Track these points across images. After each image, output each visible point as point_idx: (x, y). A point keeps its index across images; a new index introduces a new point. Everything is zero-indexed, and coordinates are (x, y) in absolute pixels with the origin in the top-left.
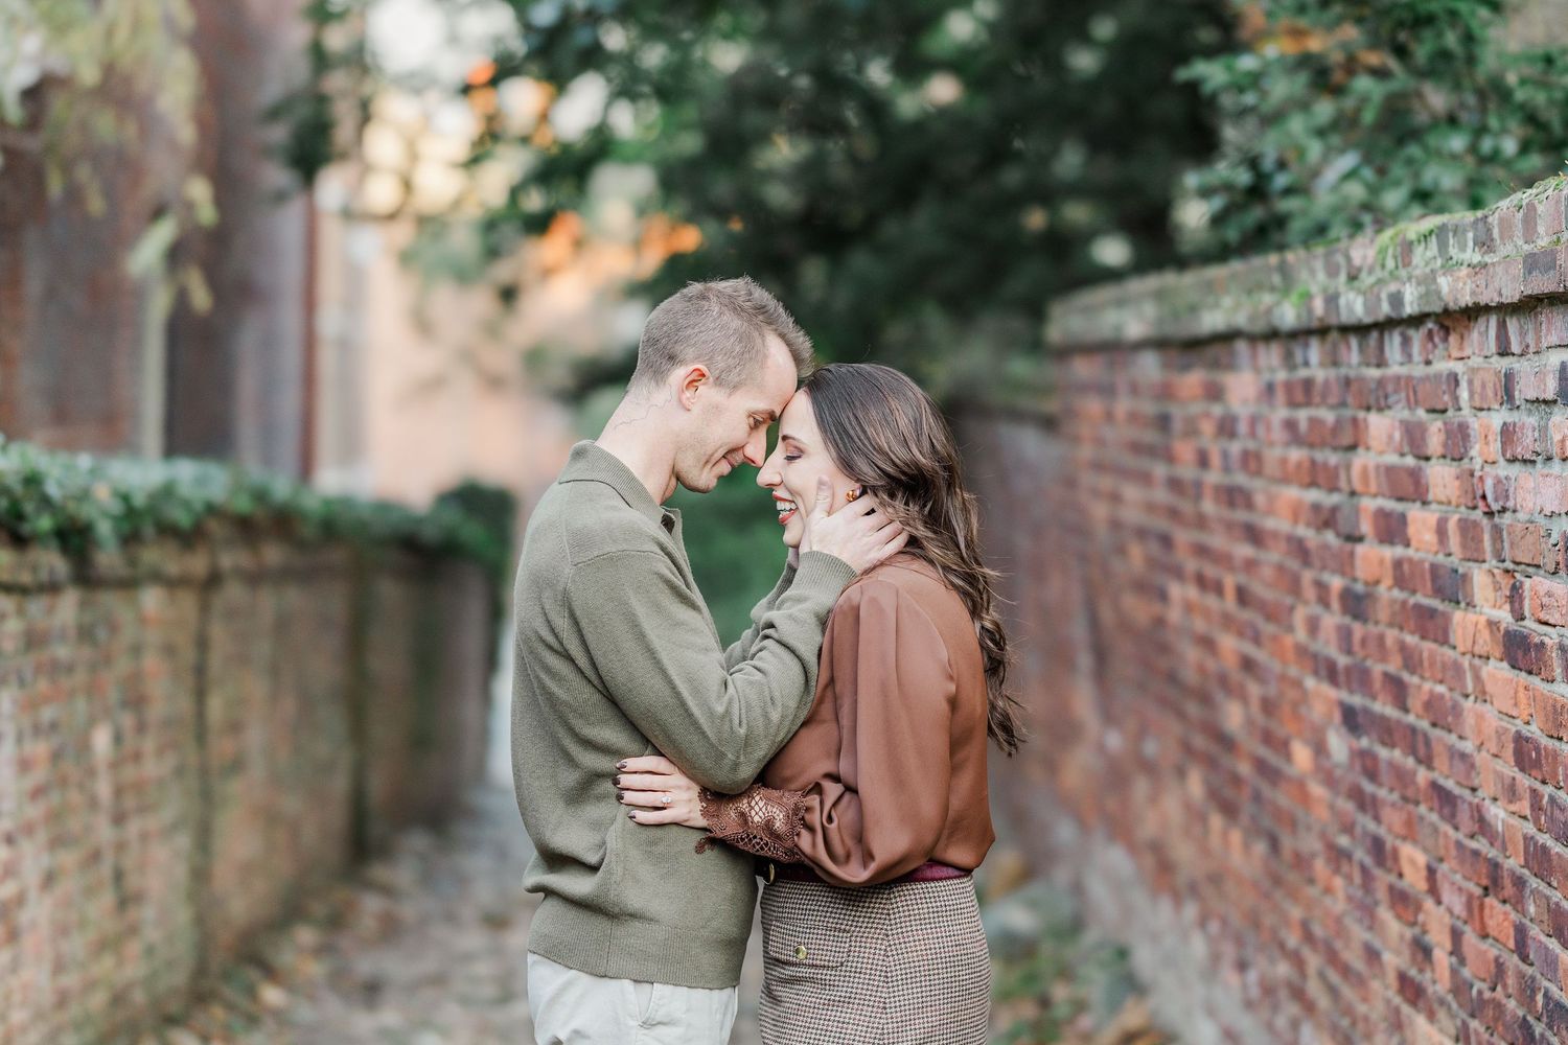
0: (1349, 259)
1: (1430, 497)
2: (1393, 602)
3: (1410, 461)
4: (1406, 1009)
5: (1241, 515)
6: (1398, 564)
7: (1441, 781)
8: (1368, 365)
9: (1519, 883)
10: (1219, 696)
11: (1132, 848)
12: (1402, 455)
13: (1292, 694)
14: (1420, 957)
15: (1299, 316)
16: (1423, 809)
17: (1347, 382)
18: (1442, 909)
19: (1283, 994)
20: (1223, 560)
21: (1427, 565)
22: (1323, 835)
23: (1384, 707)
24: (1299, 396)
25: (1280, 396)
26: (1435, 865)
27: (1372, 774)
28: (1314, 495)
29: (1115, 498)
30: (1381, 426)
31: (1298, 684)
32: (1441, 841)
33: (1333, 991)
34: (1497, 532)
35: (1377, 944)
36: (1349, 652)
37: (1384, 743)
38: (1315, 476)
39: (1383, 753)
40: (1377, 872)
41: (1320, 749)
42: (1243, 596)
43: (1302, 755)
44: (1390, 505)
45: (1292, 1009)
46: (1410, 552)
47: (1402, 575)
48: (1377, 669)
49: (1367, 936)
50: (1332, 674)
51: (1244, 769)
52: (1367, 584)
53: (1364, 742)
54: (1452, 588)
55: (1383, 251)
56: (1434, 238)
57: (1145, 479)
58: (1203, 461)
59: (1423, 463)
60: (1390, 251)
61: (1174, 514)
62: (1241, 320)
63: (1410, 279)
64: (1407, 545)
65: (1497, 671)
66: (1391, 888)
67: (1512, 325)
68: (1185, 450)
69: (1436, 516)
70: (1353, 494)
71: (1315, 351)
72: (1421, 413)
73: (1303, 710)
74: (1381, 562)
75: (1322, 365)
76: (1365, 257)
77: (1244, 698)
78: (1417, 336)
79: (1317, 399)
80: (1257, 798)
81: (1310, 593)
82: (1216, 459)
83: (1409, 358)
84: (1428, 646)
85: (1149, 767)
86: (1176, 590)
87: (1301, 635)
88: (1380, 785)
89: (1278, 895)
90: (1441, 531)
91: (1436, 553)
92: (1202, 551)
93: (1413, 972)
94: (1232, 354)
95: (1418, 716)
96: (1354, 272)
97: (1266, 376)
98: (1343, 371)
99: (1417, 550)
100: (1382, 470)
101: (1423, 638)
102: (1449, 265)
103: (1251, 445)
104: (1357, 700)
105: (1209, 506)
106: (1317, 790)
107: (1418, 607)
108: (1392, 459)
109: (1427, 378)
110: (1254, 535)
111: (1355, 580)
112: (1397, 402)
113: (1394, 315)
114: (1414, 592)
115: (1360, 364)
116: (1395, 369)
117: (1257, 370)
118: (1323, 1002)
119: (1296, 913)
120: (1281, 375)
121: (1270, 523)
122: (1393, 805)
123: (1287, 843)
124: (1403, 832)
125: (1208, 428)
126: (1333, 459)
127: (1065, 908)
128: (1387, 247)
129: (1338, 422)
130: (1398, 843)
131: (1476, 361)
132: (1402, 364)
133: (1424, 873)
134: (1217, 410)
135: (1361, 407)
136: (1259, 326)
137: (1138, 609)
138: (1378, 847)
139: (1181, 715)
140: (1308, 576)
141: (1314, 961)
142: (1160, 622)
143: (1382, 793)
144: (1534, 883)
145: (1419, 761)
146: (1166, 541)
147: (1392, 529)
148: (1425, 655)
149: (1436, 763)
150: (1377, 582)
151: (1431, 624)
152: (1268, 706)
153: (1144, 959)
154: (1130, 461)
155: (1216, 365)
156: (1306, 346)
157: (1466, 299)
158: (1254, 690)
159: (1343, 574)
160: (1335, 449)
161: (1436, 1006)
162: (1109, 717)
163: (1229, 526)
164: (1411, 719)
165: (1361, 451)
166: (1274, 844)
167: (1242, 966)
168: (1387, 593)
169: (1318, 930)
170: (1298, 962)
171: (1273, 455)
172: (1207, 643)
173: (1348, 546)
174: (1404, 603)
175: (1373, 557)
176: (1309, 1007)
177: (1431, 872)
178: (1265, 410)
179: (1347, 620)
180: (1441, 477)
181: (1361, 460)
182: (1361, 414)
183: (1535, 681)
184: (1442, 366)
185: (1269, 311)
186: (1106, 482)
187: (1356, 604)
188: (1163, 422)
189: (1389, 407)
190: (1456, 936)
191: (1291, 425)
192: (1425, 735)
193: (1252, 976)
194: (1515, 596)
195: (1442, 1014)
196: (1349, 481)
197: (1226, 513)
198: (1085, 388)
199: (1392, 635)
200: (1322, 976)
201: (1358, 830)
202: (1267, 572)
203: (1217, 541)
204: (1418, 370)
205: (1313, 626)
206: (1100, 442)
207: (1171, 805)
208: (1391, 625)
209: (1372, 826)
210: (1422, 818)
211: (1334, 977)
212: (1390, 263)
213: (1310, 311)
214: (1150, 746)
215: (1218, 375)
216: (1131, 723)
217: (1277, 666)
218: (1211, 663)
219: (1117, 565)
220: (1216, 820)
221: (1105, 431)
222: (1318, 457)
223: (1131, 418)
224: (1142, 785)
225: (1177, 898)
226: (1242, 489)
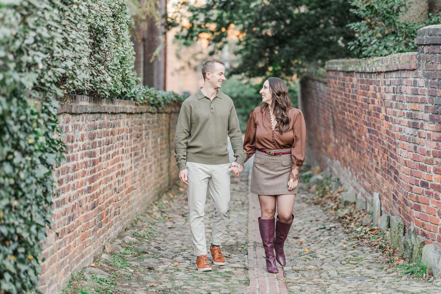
0: (367, 62)
1: (377, 97)
2: (373, 113)
3: (375, 92)
4: (376, 173)
5: (355, 100)
6: (374, 107)
7: (379, 138)
9: (387, 150)
10: (352, 130)
11: (340, 160)
13: (362, 128)
14: (377, 165)
15: (361, 70)
18: (380, 157)
19: (362, 177)
20: (352, 107)
21: (377, 107)
22: (366, 150)
23: (373, 128)
24: (362, 82)
25: (360, 82)
27: (372, 139)
28: (364, 97)
29: (337, 97)
30: (371, 87)
31: (362, 126)
32: (379, 147)
33: (368, 174)
34: (384, 102)
36: (369, 121)
38: (364, 94)
39: (373, 135)
40: (373, 153)
41: (366, 136)
42: (355, 113)
43: (363, 137)
44: (373, 99)
45: (363, 179)
47: (374, 108)
48: (372, 123)
49: (372, 164)
50: (367, 124)
51: (356, 142)
53: (371, 134)
54: (379, 110)
57: (341, 94)
60: (372, 62)
61: (345, 100)
62: (354, 69)
63: (374, 67)
65: (385, 121)
66: (374, 155)
67: (385, 74)
68: (347, 89)
69: (378, 100)
70: (369, 97)
71: (364, 76)
72: (376, 86)
73: (363, 131)
75: (365, 78)
76: (369, 62)
77: (356, 130)
78: (375, 75)
79: (364, 83)
80: (358, 146)
81: (364, 112)
82: (351, 91)
85: (342, 145)
86: (346, 113)
87: (363, 119)
89: (361, 161)
90: (378, 102)
91: (378, 105)
92: (350, 106)
93: (377, 167)
94: (353, 74)
96: (368, 64)
98: (367, 79)
99: (376, 105)
101: (377, 118)
102: (378, 66)
103: (356, 89)
104: (370, 128)
105: (350, 99)
106: (365, 143)
108: (373, 92)
110: (357, 103)
111: (369, 110)
113: (372, 72)
114: (376, 111)
115: (369, 78)
116: (373, 79)
117: (357, 77)
118: (367, 176)
119: (363, 163)
120: (360, 78)
121: (359, 101)
122: (374, 143)
123: (362, 152)
124: (375, 146)
125: (350, 86)
126: (366, 91)
127: (329, 174)
129: (366, 87)
130: (375, 148)
131: (382, 79)
134: (351, 83)
135: (369, 84)
136: (356, 71)
137: (340, 116)
138: (372, 150)
139: (347, 134)
140: (363, 109)
141: (365, 170)
142: (344, 118)
143: (373, 141)
144: (389, 150)
145: (377, 136)
146: (344, 104)
147: (373, 102)
148: (377, 120)
149: (379, 136)
151: (377, 115)
152: (359, 131)
153: (342, 180)
154: (339, 91)
155: (351, 76)
156: (363, 74)
157: (380, 71)
158: (357, 128)
161: (379, 171)
162: (336, 137)
163: (353, 102)
164: (376, 130)
166: (360, 153)
167: (356, 175)
168: (373, 111)
169: (366, 165)
170: (363, 171)
171: (359, 91)
172: (350, 121)
173: (368, 105)
174: (375, 113)
175: (371, 106)
176: (365, 178)
177: (378, 151)
178: (358, 84)
179: (368, 116)
180: (378, 94)
181: (370, 92)
183: (388, 122)
184: (378, 79)
185: (358, 68)
186: (335, 95)
187: (369, 113)
188: (344, 84)
189: (372, 84)
190: (381, 160)
191: (361, 86)
192: (377, 132)
193: (358, 176)
194: (386, 111)
196: (368, 95)
197: (353, 100)
198: (331, 78)
199: (373, 117)
200: (367, 172)
201: (370, 148)
202: (358, 109)
203: (352, 104)
204: (376, 80)
205: (364, 117)
206: (334, 87)
207: (346, 150)
209: (372, 147)
210: (377, 144)
211: (368, 172)
212: (372, 64)
213: (363, 70)
214: (342, 141)
215: (351, 78)
216: (339, 137)
217: (360, 124)
218: (351, 125)
219: (337, 109)
220: (352, 151)
221: (335, 85)
222: (365, 91)
223: (339, 83)
224: (341, 148)
225: (347, 167)
226: (355, 96)
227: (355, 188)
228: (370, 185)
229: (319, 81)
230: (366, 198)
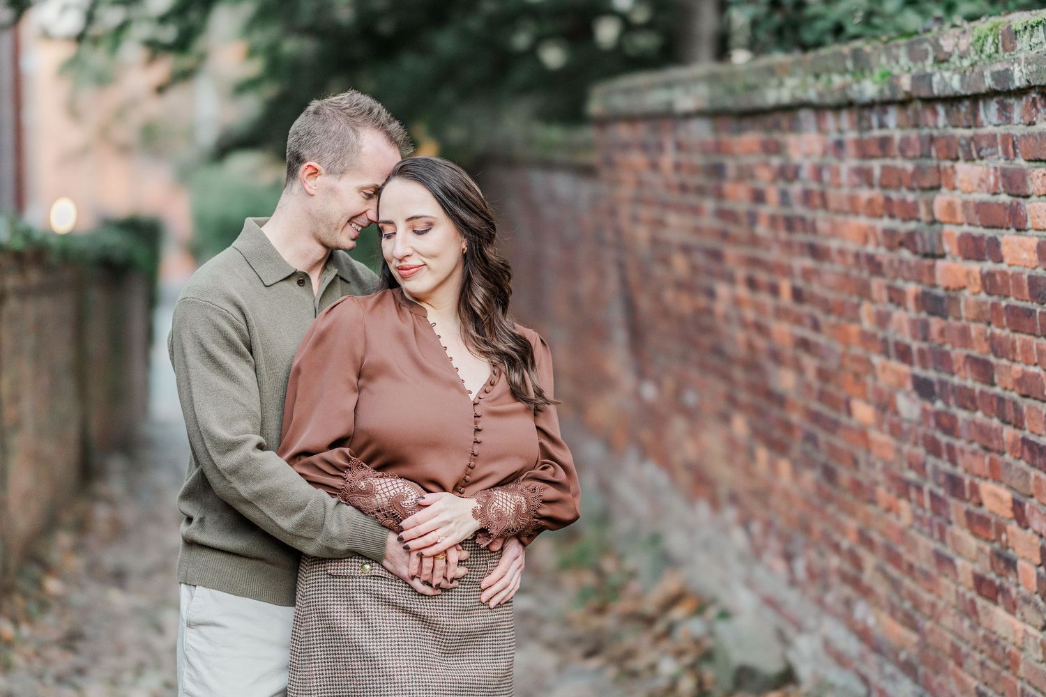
0: (937, 46)
1: (1029, 225)
2: (980, 304)
3: (1004, 198)
4: (981, 602)
6: (988, 276)
7: (1032, 438)
8: (955, 126)
10: (769, 366)
12: (995, 194)
13: (855, 367)
14: (1002, 565)
15: (881, 91)
16: (1008, 457)
17: (932, 139)
18: (1030, 531)
19: (835, 580)
21: (1025, 277)
22: (886, 469)
23: (966, 380)
24: (874, 149)
25: (851, 150)
26: (1022, 499)
27: (949, 430)
28: (886, 223)
30: (965, 172)
31: (862, 360)
32: (1032, 482)
33: (895, 585)
35: (948, 551)
36: (925, 339)
37: (965, 408)
38: (889, 208)
39: (962, 415)
40: (952, 501)
41: (885, 405)
42: (798, 295)
43: (863, 412)
44: (978, 231)
46: (1004, 266)
47: (993, 283)
48: (958, 353)
49: (938, 546)
50: (904, 354)
51: (795, 418)
52: (947, 289)
53: (939, 405)
55: (981, 40)
56: (1041, 27)
57: (696, 211)
58: (759, 197)
59: (1021, 200)
60: (990, 39)
61: (724, 235)
62: (812, 95)
63: (1018, 60)
64: (1000, 260)
66: (968, 514)
68: (738, 190)
69: (1036, 240)
70: (934, 222)
71: (893, 116)
72: (1020, 162)
73: (869, 380)
74: (968, 274)
75: (899, 126)
76: (957, 45)
77: (799, 369)
78: (1018, 104)
79: (896, 152)
80: (810, 438)
81: (880, 294)
82: (772, 194)
83: (1009, 120)
84: (1019, 338)
85: (691, 414)
86: (723, 290)
87: (867, 324)
88: (958, 437)
89: (831, 509)
90: (1042, 251)
91: (1035, 268)
92: (754, 262)
93: (991, 576)
94: (795, 120)
95: (1005, 389)
96: (942, 57)
97: (834, 136)
98: (926, 131)
99: (1010, 265)
100: (972, 205)
101: (1015, 331)
103: (814, 186)
104: (931, 374)
105: (762, 230)
107: (1011, 309)
108: (986, 197)
109: (1031, 135)
110: (816, 252)
111: (934, 286)
112: (992, 154)
113: (999, 89)
114: (1007, 296)
115: (945, 126)
116: (989, 129)
117: (821, 130)
118: (882, 589)
119: (852, 524)
120: (852, 135)
121: (834, 244)
122: (974, 453)
123: (844, 475)
124: (987, 472)
125: (765, 174)
126: (910, 197)
128: (986, 36)
129: (919, 171)
130: (977, 481)
132: (997, 125)
133: (1010, 505)
134: (776, 161)
135: (948, 158)
136: (829, 100)
137: (684, 304)
138: (954, 484)
139: (727, 378)
140: (877, 284)
141: (870, 561)
142: (709, 311)
143: (959, 444)
145: (1005, 421)
146: (716, 255)
147: (981, 250)
148: (1018, 344)
149: (1026, 424)
150: (964, 288)
152: (823, 375)
154: (675, 197)
155: (777, 127)
156: (885, 112)
158: (810, 363)
159: (919, 281)
160: (911, 189)
161: (1020, 603)
162: (641, 374)
163: (788, 246)
164: (997, 390)
165: (944, 190)
166: (829, 474)
167: (788, 557)
168: (972, 296)
169: (876, 536)
170: (857, 562)
171: (837, 196)
172: (761, 329)
173: (928, 262)
174: (994, 306)
175: (957, 269)
176: (867, 592)
177: (1018, 504)
178: (832, 160)
179: (923, 315)
181: (941, 199)
182: (948, 164)
185: (844, 88)
186: (648, 212)
187: (935, 304)
188: (717, 171)
189: (982, 158)
191: (862, 172)
192: (1015, 403)
193: (800, 564)
195: (1028, 611)
196: (931, 212)
197: (783, 235)
198: (625, 147)
199: (977, 328)
200: (881, 570)
201: (929, 468)
202: (830, 279)
203: (774, 255)
204: (1018, 130)
205: (882, 320)
206: (640, 183)
207: (712, 439)
208: (977, 320)
209: (945, 466)
210: (1008, 465)
211: (895, 572)
212: (989, 48)
213: (894, 87)
214: (690, 398)
215: (777, 136)
216: (669, 383)
217: (838, 347)
218: (760, 343)
219: (659, 271)
220: (762, 454)
221: (649, 176)
222: (894, 195)
223: (678, 167)
224: (679, 425)
225: (715, 504)
226: (803, 219)
227: (771, 603)
228: (914, 638)
229: (548, 165)
230: (865, 680)
